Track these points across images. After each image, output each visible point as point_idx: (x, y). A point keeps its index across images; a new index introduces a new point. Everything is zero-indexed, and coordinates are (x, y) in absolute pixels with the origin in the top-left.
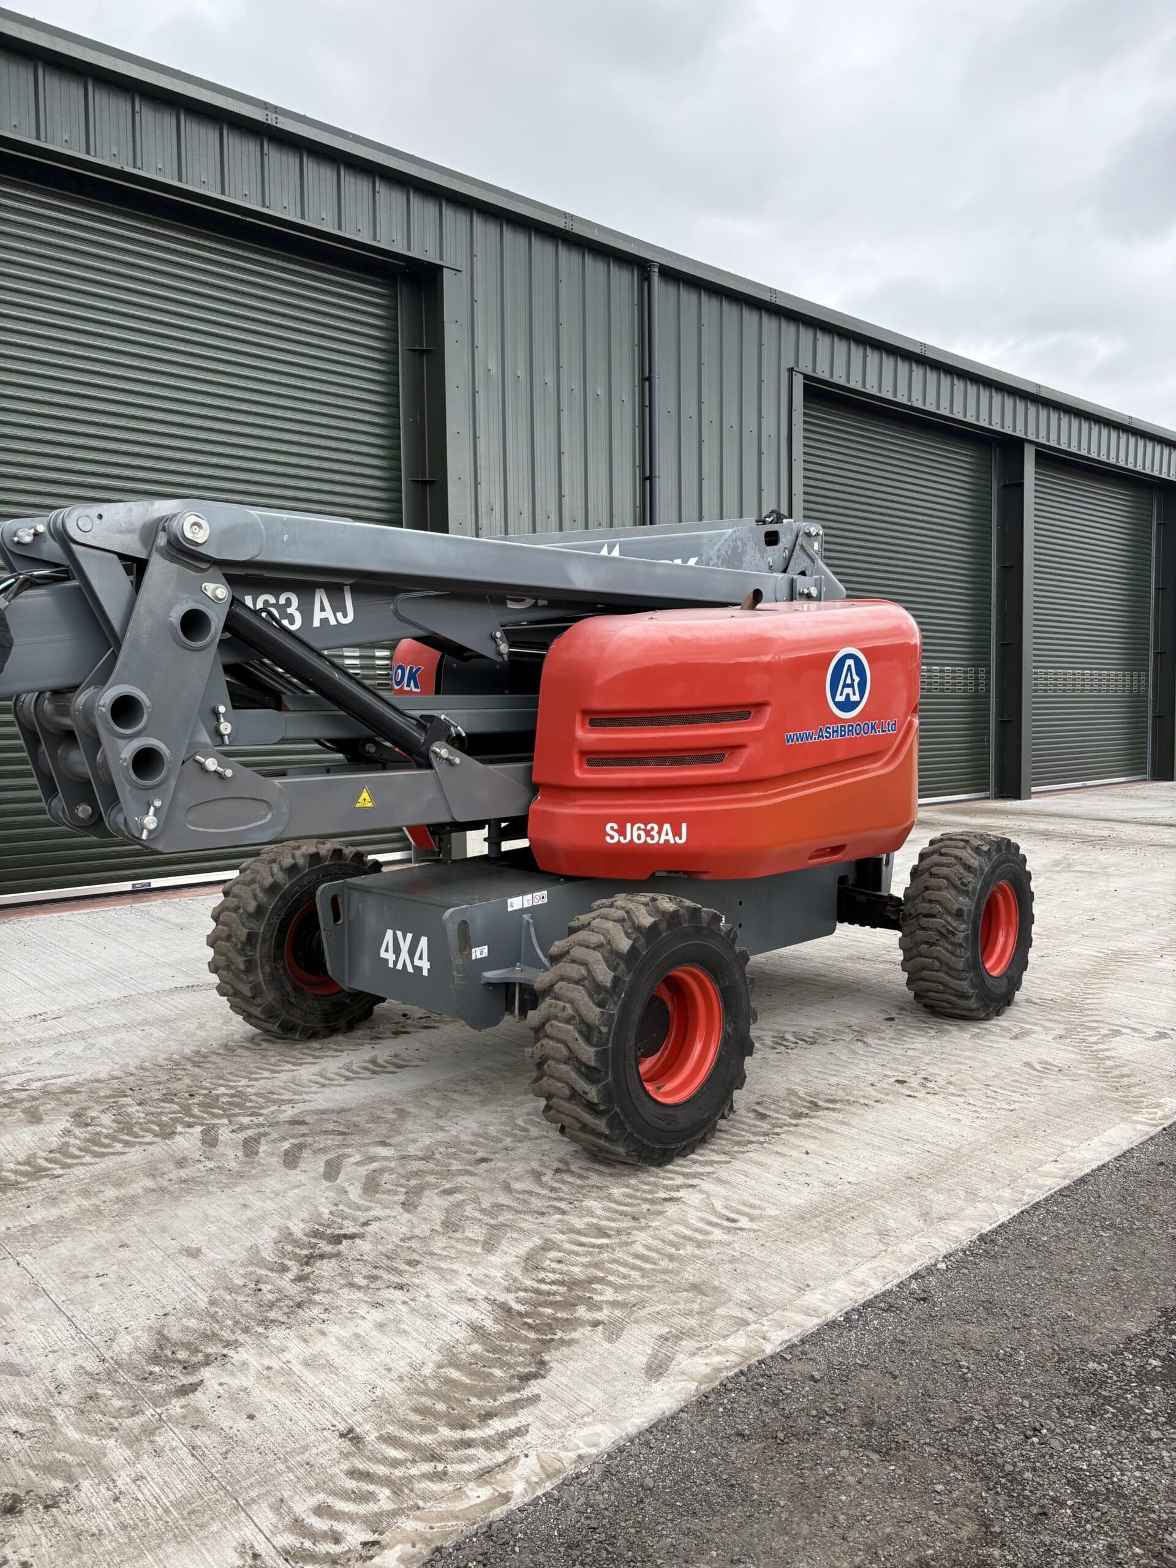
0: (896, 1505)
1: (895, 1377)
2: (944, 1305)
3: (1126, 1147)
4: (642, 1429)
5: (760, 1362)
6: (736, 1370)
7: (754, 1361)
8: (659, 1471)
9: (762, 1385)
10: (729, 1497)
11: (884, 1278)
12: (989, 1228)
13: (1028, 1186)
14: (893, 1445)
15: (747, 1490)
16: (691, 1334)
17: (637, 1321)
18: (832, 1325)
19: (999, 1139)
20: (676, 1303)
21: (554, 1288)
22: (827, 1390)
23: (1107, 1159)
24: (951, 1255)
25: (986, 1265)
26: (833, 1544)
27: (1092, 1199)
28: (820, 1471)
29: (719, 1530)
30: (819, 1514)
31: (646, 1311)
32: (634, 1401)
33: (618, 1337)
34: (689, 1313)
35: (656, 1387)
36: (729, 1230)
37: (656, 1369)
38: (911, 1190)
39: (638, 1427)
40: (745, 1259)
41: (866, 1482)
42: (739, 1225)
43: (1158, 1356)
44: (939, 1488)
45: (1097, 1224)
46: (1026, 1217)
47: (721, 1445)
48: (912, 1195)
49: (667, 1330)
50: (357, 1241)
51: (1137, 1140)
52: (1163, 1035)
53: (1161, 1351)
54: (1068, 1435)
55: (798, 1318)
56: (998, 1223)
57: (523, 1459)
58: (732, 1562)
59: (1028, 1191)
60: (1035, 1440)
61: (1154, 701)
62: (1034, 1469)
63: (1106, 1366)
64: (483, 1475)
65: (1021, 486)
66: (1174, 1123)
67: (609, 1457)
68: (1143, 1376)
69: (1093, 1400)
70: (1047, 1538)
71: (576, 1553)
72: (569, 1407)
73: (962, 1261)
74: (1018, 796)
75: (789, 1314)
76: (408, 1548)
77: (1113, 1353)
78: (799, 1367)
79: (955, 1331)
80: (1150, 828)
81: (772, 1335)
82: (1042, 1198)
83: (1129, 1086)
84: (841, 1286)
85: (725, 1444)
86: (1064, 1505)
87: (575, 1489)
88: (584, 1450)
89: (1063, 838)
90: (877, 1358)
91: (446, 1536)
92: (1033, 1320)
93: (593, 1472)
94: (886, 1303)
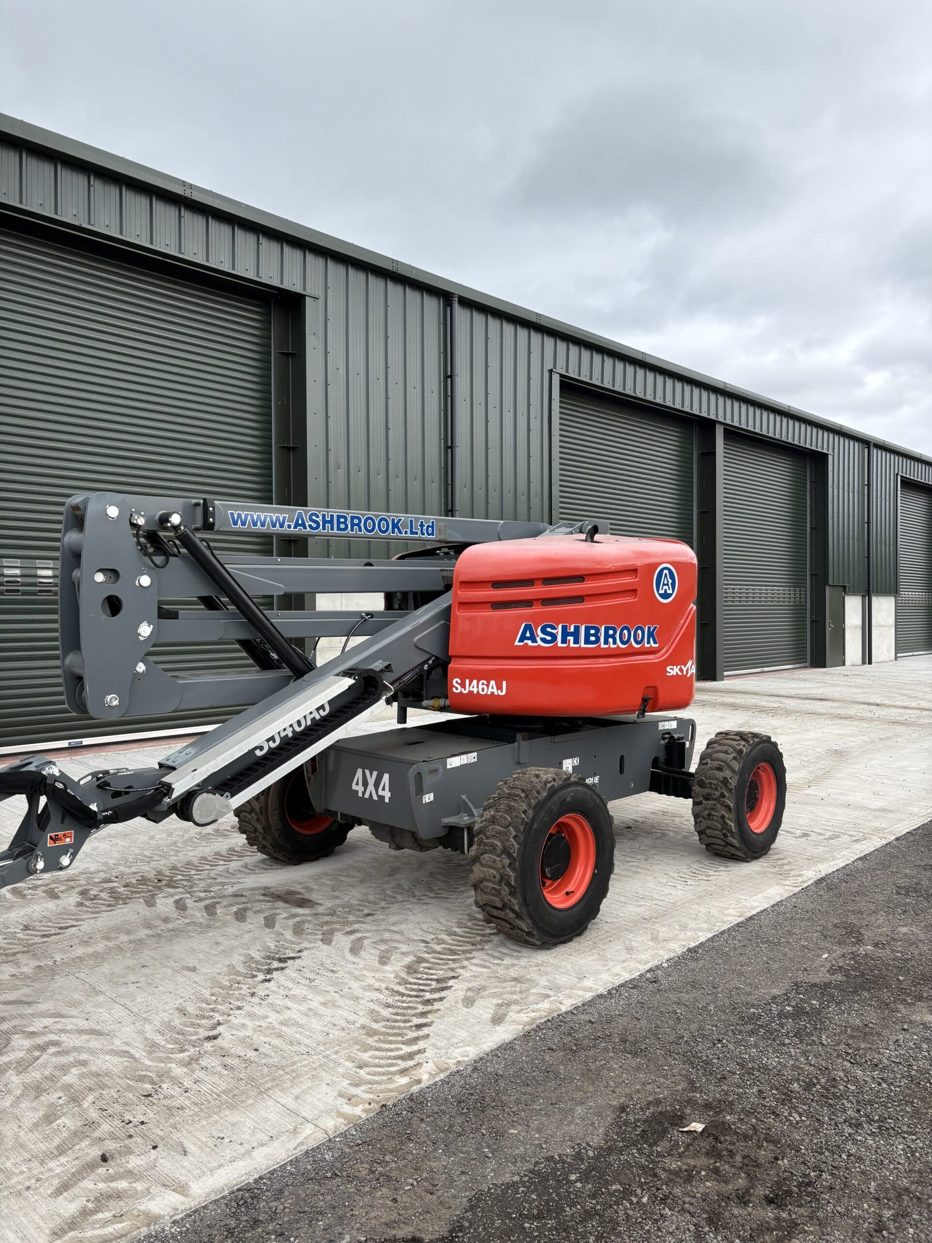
0: (641, 1076)
1: (639, 1020)
2: (666, 984)
3: (778, 899)
4: (492, 1049)
5: (559, 1015)
6: (545, 1019)
7: (555, 1014)
8: (505, 1067)
9: (561, 1026)
10: (547, 1077)
11: (631, 971)
12: (694, 945)
13: (717, 922)
14: (639, 1050)
15: (557, 1074)
16: (516, 1002)
17: (482, 997)
18: (601, 996)
19: (701, 897)
20: (505, 987)
22: (599, 1027)
24: (670, 959)
25: (692, 965)
26: (607, 1094)
27: (756, 928)
28: (598, 1063)
29: (543, 1091)
30: (598, 1081)
31: (487, 992)
32: (486, 1035)
33: (472, 1005)
34: (514, 993)
35: (499, 1029)
37: (497, 1020)
38: (646, 926)
39: (490, 1048)
41: (624, 1067)
43: (791, 1005)
44: (666, 1068)
46: (716, 939)
47: (539, 1054)
48: (646, 929)
49: (501, 1001)
50: (297, 960)
51: (786, 895)
52: (805, 835)
53: (794, 1003)
54: (738, 1043)
55: (581, 993)
56: (700, 942)
57: (425, 1064)
58: (552, 1104)
59: (718, 924)
60: (719, 1045)
61: (811, 609)
62: (719, 1058)
63: (760, 1011)
64: (403, 1072)
65: (714, 453)
66: (809, 886)
67: (475, 1062)
68: (781, 1015)
69: (752, 1026)
70: (725, 1088)
71: (463, 1105)
72: (448, 1039)
73: (677, 963)
74: (714, 679)
75: (575, 991)
76: (367, 1106)
77: (765, 1004)
78: (583, 1017)
79: (673, 997)
80: (807, 701)
81: (565, 1002)
82: (726, 928)
83: (783, 865)
84: (605, 976)
85: (542, 1054)
86: (735, 1073)
87: (457, 1077)
88: (460, 1059)
89: (746, 708)
90: (628, 1011)
91: (388, 1099)
92: (719, 990)
93: (467, 1069)
94: (633, 985)
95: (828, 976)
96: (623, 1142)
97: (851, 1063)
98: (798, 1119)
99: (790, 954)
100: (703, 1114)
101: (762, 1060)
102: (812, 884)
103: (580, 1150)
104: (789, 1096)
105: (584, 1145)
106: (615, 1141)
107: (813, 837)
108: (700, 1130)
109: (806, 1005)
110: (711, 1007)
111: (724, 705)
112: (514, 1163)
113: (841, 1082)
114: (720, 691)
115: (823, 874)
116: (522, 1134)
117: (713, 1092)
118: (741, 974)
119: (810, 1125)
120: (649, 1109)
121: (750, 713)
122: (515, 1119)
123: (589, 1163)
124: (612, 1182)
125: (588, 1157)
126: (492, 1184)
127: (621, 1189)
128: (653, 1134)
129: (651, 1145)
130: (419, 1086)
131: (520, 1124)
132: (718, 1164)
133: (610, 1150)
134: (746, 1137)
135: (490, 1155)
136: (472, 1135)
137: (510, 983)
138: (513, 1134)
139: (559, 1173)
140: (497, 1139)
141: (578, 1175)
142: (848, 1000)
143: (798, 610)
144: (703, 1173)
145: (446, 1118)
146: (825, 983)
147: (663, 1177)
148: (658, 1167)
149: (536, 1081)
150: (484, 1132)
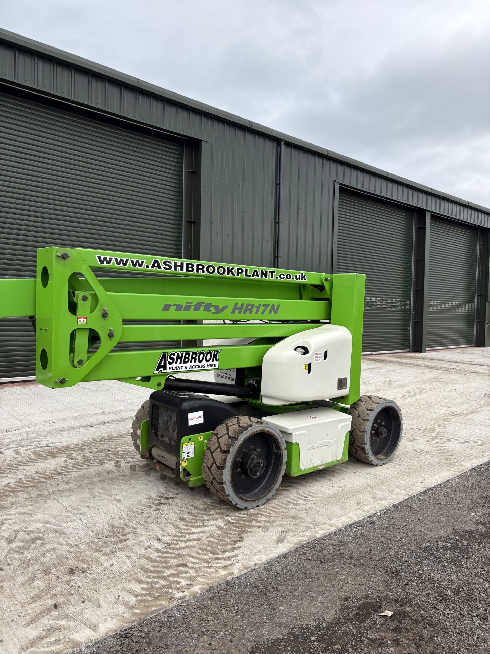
0: (359, 580)
1: (361, 545)
2: (379, 525)
3: (448, 479)
4: (275, 557)
5: (315, 540)
6: (307, 542)
7: (313, 539)
8: (282, 569)
9: (315, 546)
10: (305, 576)
11: (358, 516)
12: (396, 503)
13: (411, 490)
14: (359, 564)
15: (310, 575)
16: (292, 530)
17: (273, 526)
18: (340, 530)
19: (402, 476)
20: (286, 522)
21: (244, 516)
22: (338, 548)
23: (440, 482)
24: (382, 510)
25: (394, 514)
26: (338, 589)
27: (434, 495)
28: (334, 570)
29: (301, 585)
30: (334, 581)
31: (276, 524)
32: (273, 549)
33: (267, 530)
34: (291, 525)
35: (281, 545)
36: (305, 500)
37: (280, 540)
38: (369, 490)
39: (274, 556)
40: (310, 509)
41: (349, 573)
42: (308, 499)
43: (450, 543)
44: (373, 576)
45: (434, 503)
46: (410, 500)
47: (302, 562)
48: (369, 491)
49: (283, 529)
50: (175, 499)
51: (452, 477)
52: (466, 442)
53: (452, 541)
54: (417, 563)
55: (329, 527)
56: (399, 501)
57: (237, 563)
58: (306, 593)
59: (411, 491)
60: (406, 564)
61: (477, 315)
62: (405, 572)
63: (432, 545)
64: (224, 567)
65: (425, 228)
66: (466, 472)
67: (265, 564)
68: (444, 548)
69: (427, 554)
70: (407, 590)
71: (255, 589)
72: (251, 550)
73: (386, 513)
74: (421, 351)
75: (325, 526)
76: (202, 586)
77: (435, 541)
78: (328, 541)
79: (382, 533)
80: (472, 366)
81: (319, 532)
82: (416, 494)
83: (451, 459)
84: (343, 518)
85: (303, 562)
86: (413, 582)
87: (254, 572)
88: (257, 562)
89: (437, 368)
90: (355, 540)
91: (213, 583)
92: (409, 531)
93: (260, 568)
94: (359, 524)
95: (474, 526)
96: (344, 619)
97: (484, 580)
98: (449, 612)
99: (452, 512)
100: (393, 606)
101: (431, 575)
102: (468, 471)
103: (319, 622)
104: (445, 598)
105: (321, 619)
106: (340, 618)
107: (471, 444)
108: (390, 615)
109: (459, 543)
110: (403, 541)
111: (425, 366)
112: (280, 627)
113: (477, 591)
114: (423, 358)
115: (475, 465)
116: (287, 610)
117: (400, 593)
118: (422, 522)
119: (456, 616)
120: (361, 600)
121: (440, 371)
122: (283, 601)
123: (324, 630)
124: (335, 643)
125: (323, 626)
126: (266, 639)
127: (340, 648)
128: (362, 615)
129: (360, 623)
130: (232, 576)
131: (286, 604)
132: (399, 637)
133: (336, 624)
134: (417, 621)
135: (267, 621)
136: (258, 608)
137: (290, 519)
138: (282, 609)
139: (305, 635)
140: (272, 612)
141: (316, 637)
142: (484, 541)
143: (470, 315)
144: (389, 642)
145: (245, 597)
146: (471, 531)
147: (365, 642)
148: (363, 636)
149: (298, 578)
150: (265, 606)
